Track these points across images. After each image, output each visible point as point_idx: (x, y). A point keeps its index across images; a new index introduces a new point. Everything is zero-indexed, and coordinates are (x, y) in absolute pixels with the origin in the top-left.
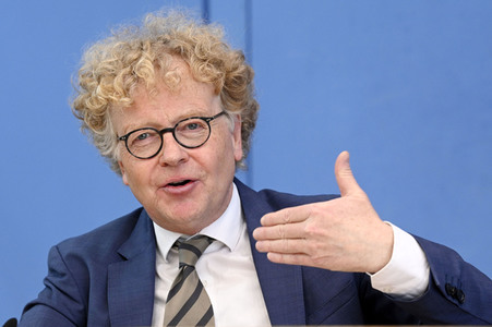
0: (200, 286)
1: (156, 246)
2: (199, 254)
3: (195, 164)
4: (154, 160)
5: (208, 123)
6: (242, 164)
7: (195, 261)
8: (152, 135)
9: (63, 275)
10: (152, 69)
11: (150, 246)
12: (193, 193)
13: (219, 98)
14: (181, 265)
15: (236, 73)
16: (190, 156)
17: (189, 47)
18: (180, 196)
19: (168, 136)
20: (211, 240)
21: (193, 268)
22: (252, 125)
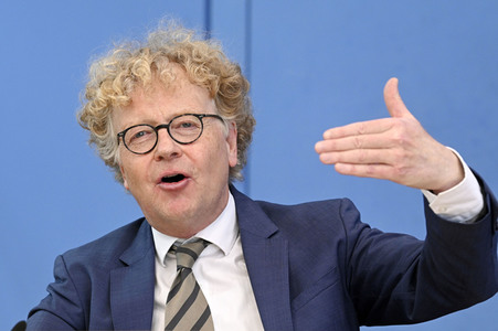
0: (197, 287)
1: (155, 252)
2: (195, 257)
3: (188, 160)
4: (150, 155)
5: (200, 119)
6: (239, 174)
7: (192, 264)
8: (148, 133)
9: (64, 280)
10: (149, 69)
11: (150, 252)
12: (187, 189)
13: (213, 102)
14: (179, 268)
15: (231, 79)
16: (183, 152)
17: (185, 53)
18: (174, 193)
19: (163, 132)
20: (206, 243)
21: (190, 270)
22: (248, 137)
